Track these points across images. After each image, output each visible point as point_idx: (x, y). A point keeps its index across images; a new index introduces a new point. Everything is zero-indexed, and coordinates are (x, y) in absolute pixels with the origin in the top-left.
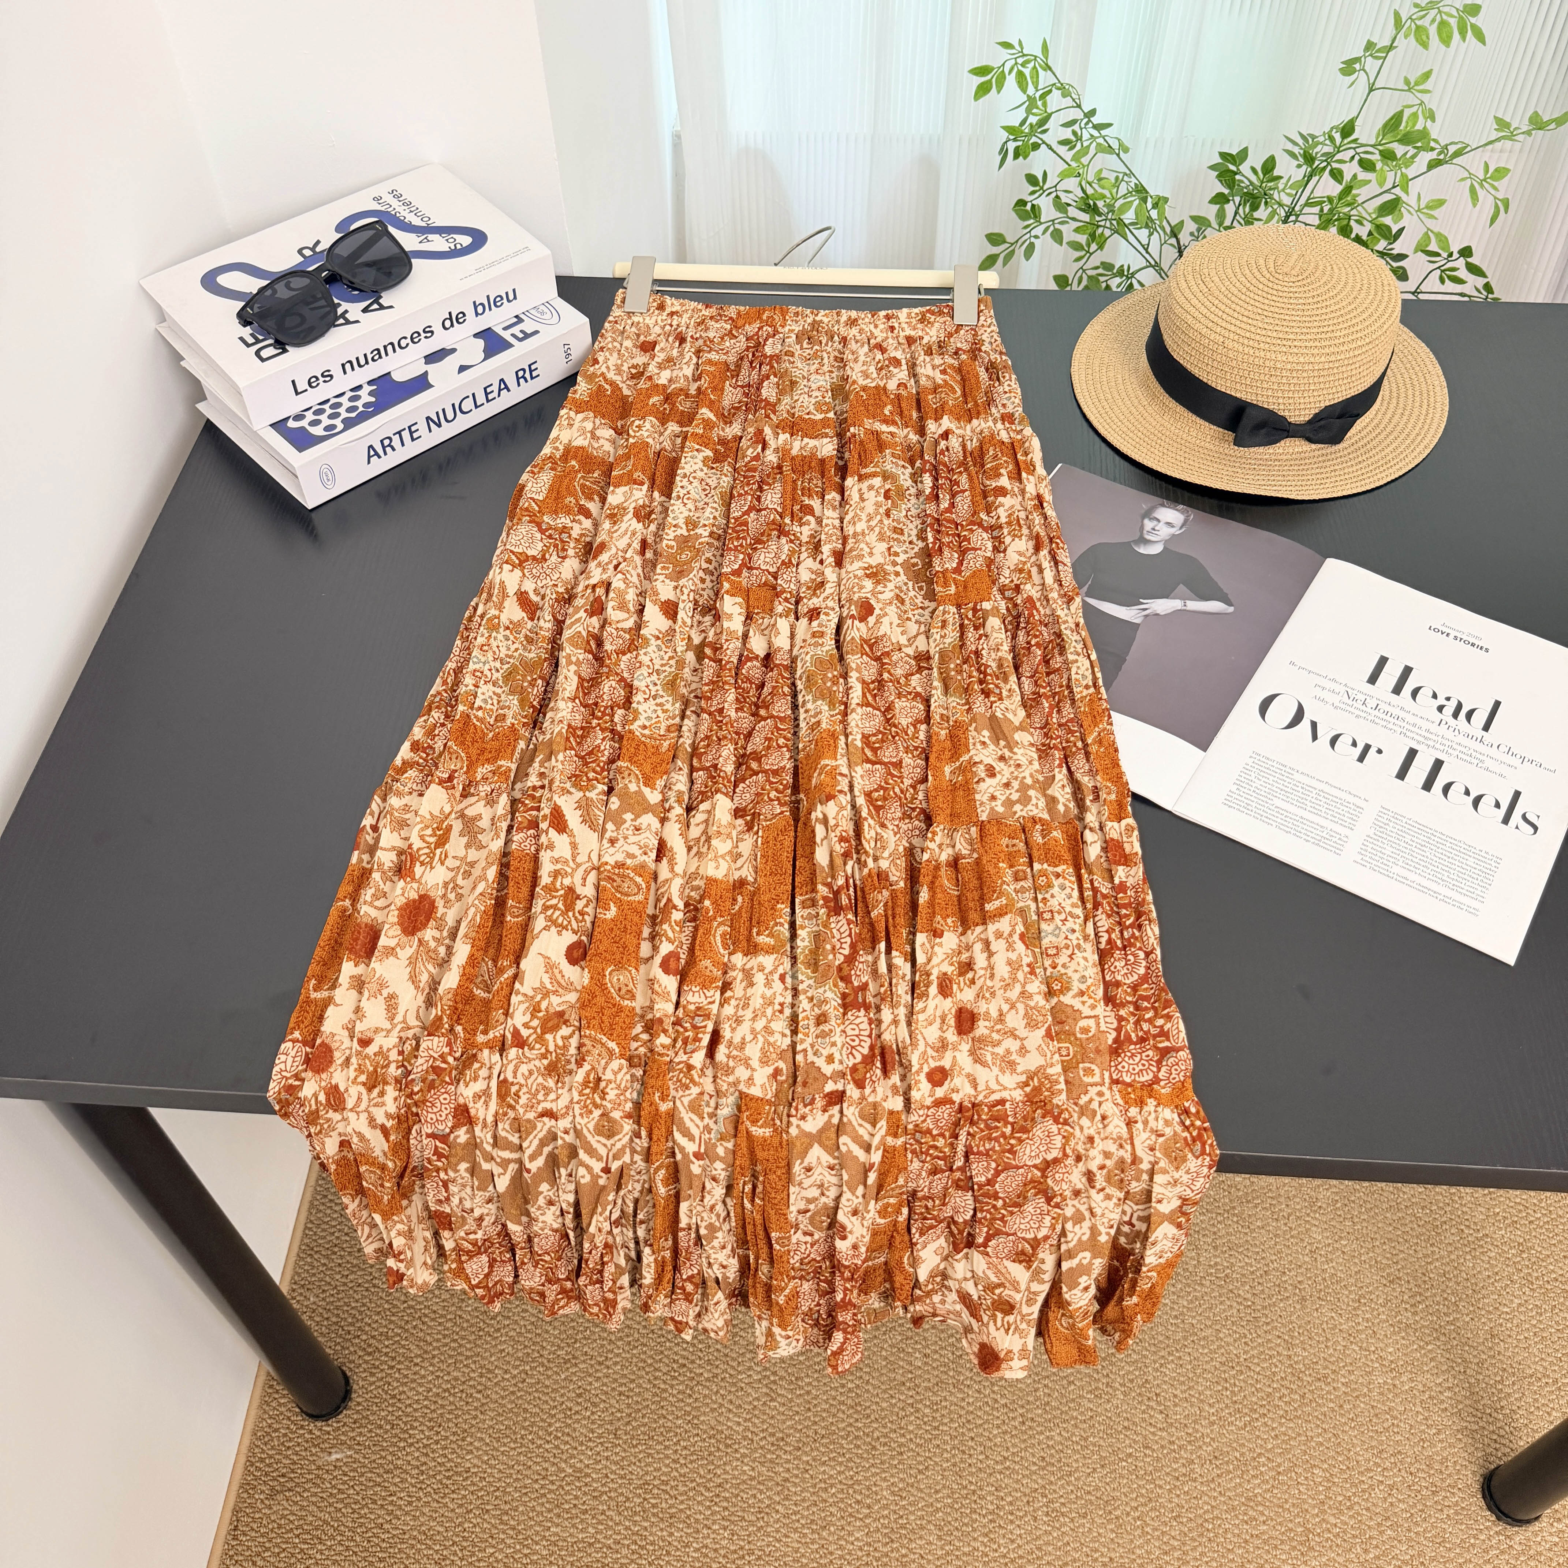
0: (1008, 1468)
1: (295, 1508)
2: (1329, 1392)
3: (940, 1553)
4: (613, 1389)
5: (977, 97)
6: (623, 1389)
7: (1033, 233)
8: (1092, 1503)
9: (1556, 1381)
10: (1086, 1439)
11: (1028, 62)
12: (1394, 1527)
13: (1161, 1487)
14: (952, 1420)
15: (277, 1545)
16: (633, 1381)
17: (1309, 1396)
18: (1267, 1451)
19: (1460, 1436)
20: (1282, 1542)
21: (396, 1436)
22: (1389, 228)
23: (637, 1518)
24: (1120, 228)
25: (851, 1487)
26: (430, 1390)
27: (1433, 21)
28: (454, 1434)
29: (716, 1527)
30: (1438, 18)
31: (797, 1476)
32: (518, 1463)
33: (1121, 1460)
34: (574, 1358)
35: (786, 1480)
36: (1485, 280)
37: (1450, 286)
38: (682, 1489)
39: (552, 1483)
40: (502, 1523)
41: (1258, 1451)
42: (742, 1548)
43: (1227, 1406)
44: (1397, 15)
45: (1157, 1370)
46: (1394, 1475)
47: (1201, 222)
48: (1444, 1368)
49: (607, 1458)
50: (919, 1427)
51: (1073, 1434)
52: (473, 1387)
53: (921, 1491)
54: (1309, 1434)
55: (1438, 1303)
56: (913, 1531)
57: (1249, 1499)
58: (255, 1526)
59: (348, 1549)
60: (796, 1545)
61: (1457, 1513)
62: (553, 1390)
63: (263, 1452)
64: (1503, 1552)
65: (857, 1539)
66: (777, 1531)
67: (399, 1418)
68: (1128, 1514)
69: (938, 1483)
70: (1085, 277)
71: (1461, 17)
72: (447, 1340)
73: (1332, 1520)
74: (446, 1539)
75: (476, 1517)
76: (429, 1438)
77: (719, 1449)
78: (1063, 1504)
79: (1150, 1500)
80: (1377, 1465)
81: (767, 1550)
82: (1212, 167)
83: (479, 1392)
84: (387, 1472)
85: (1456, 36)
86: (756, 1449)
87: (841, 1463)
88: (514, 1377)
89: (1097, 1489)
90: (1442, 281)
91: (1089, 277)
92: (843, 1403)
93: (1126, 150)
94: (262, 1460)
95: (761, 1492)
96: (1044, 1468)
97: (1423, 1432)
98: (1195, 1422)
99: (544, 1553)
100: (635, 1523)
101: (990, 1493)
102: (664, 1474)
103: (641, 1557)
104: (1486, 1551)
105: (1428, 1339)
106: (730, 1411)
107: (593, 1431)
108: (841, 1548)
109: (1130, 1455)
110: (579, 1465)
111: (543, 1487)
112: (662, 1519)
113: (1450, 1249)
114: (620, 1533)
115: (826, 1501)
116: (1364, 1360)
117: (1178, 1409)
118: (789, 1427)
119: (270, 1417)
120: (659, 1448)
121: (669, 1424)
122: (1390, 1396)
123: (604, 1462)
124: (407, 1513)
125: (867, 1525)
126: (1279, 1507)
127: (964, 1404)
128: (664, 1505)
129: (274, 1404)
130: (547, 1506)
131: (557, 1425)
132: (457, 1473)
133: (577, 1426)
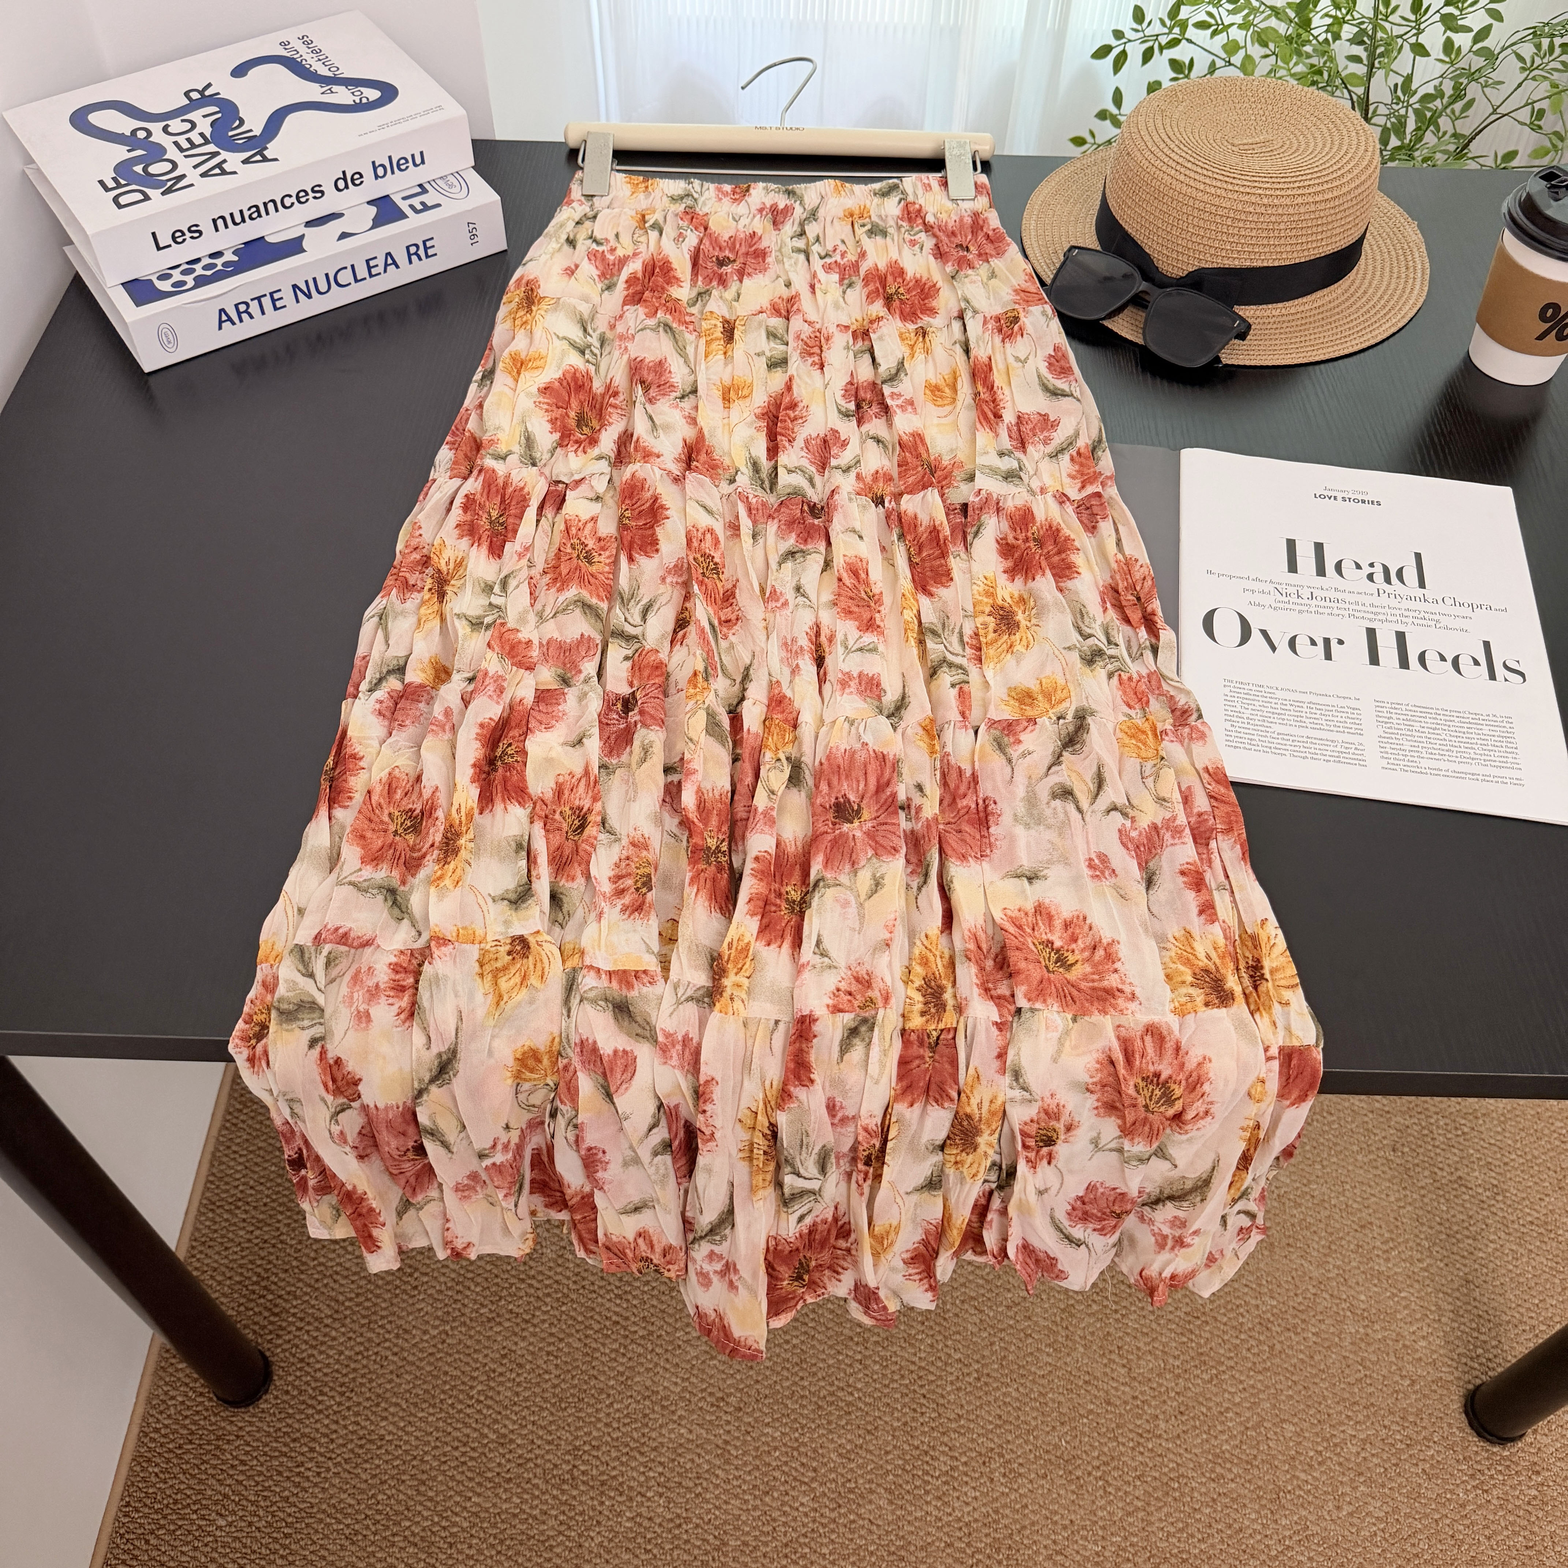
0: (963, 1427)
1: (192, 1482)
2: (1298, 1343)
3: (890, 1518)
4: (540, 1349)
6: (551, 1348)
8: (1051, 1463)
10: (1045, 1395)
12: (1368, 1482)
13: (1124, 1444)
14: (903, 1377)
15: (173, 1522)
16: (561, 1340)
17: (1278, 1347)
18: (1235, 1405)
19: (1434, 1387)
20: (1251, 1500)
21: (304, 1402)
23: (565, 1487)
25: (797, 1449)
26: (341, 1353)
28: (368, 1399)
29: (650, 1494)
31: (738, 1438)
32: (437, 1429)
33: (1082, 1416)
34: (498, 1315)
35: (726, 1442)
38: (614, 1454)
39: (473, 1449)
40: (419, 1493)
41: (1225, 1405)
42: (678, 1516)
43: (1192, 1359)
45: (1118, 1321)
46: (1367, 1428)
48: (1418, 1316)
49: (534, 1423)
50: (868, 1385)
51: (1031, 1390)
52: (388, 1348)
53: (871, 1452)
54: (1278, 1386)
55: (1411, 1249)
56: (862, 1496)
57: (1217, 1456)
58: (148, 1502)
59: (250, 1524)
60: (737, 1512)
62: (475, 1351)
63: (158, 1421)
64: (1480, 1507)
65: (802, 1504)
66: (717, 1497)
67: (307, 1383)
68: (1090, 1474)
69: (888, 1443)
73: (1303, 1476)
74: (357, 1512)
75: (390, 1488)
76: (339, 1404)
77: (654, 1411)
78: (1021, 1464)
79: (1113, 1458)
80: (1348, 1417)
81: (706, 1518)
83: (396, 1354)
84: (294, 1440)
86: (694, 1410)
87: (785, 1425)
88: (434, 1337)
89: (1057, 1447)
94: (157, 1430)
95: (699, 1455)
96: (1000, 1427)
97: (1397, 1382)
98: (1159, 1375)
99: (465, 1524)
100: (563, 1492)
101: (943, 1452)
102: (595, 1439)
103: (569, 1528)
104: (1463, 1506)
105: (1400, 1286)
106: (667, 1370)
107: (517, 1394)
108: (785, 1514)
109: (1091, 1411)
110: (503, 1431)
111: (464, 1454)
112: (592, 1487)
113: (1423, 1192)
114: (546, 1502)
115: (769, 1465)
116: (1335, 1309)
117: (1142, 1362)
118: (729, 1386)
119: (166, 1384)
120: (590, 1411)
121: (601, 1385)
122: (1363, 1345)
123: (530, 1427)
124: (316, 1485)
125: (813, 1490)
126: (1247, 1462)
127: (916, 1359)
128: (594, 1472)
129: (170, 1370)
130: (470, 1474)
131: (480, 1388)
132: (371, 1441)
133: (501, 1389)
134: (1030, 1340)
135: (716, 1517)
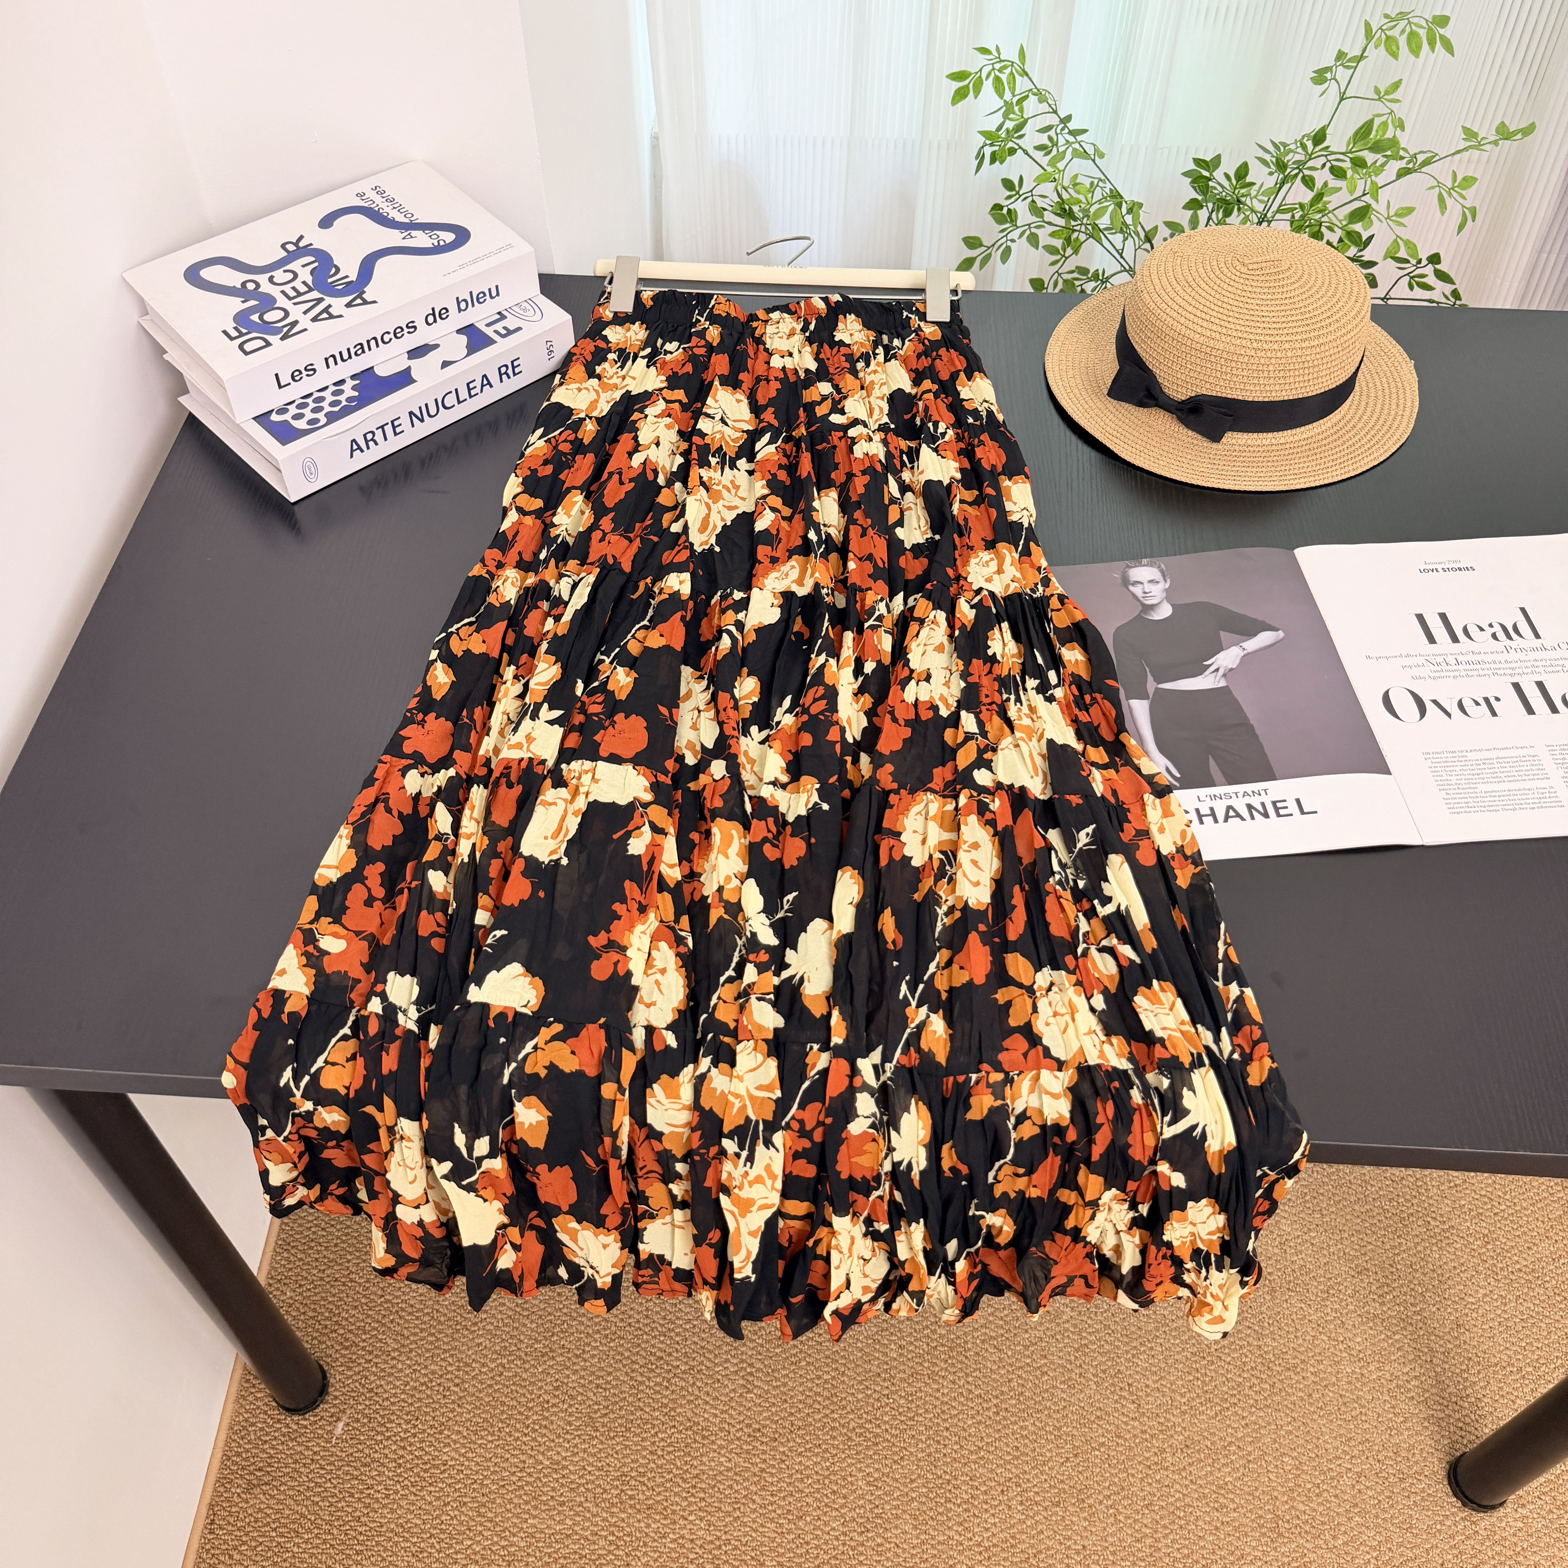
0: (982, 1458)
1: (272, 1502)
2: (1298, 1382)
3: (915, 1542)
4: (590, 1382)
5: (954, 102)
6: (601, 1381)
7: (1009, 237)
8: (1065, 1492)
9: (1520, 1370)
10: (1059, 1429)
11: (1005, 67)
12: (1362, 1513)
13: (1133, 1476)
14: (927, 1411)
15: (254, 1539)
16: (610, 1374)
17: (1278, 1385)
18: (1237, 1439)
19: (1426, 1424)
20: (1253, 1530)
21: (373, 1429)
22: (1359, 235)
23: (615, 1510)
24: (1095, 233)
25: (827, 1477)
26: (407, 1384)
27: (1403, 31)
28: (431, 1427)
29: (691, 1518)
30: (1408, 29)
31: (773, 1466)
32: (496, 1455)
33: (1094, 1449)
34: (552, 1351)
35: (763, 1470)
36: (1454, 287)
37: (1418, 293)
38: (659, 1480)
39: (530, 1475)
40: (480, 1515)
41: (1228, 1439)
42: (719, 1538)
43: (1198, 1396)
44: (1367, 25)
45: (1129, 1360)
46: (1362, 1463)
47: (1175, 228)
48: (1411, 1357)
49: (585, 1451)
50: (894, 1418)
51: (1047, 1424)
52: (451, 1380)
53: (897, 1480)
54: (1279, 1422)
55: (1405, 1294)
56: (888, 1521)
57: (1219, 1487)
58: (231, 1520)
59: (325, 1542)
60: (773, 1535)
61: (1423, 1499)
62: (531, 1383)
63: (240, 1446)
64: (1468, 1538)
65: (833, 1529)
66: (754, 1521)
67: (376, 1412)
68: (1101, 1503)
69: (913, 1473)
70: (1060, 281)
71: (1430, 29)
72: (424, 1334)
73: (1301, 1507)
74: (423, 1531)
75: (453, 1509)
76: (406, 1431)
77: (696, 1441)
78: (1037, 1493)
79: (1123, 1489)
80: (1344, 1451)
81: (744, 1540)
82: (1186, 174)
83: (457, 1385)
84: (365, 1465)
85: (1425, 46)
86: (732, 1441)
87: (817, 1454)
88: (492, 1369)
89: (1070, 1478)
90: (1411, 288)
91: (1065, 281)
92: (819, 1394)
93: (1102, 156)
94: (238, 1454)
95: (737, 1482)
96: (1017, 1458)
97: (1391, 1419)
98: (1167, 1411)
99: (522, 1544)
100: (612, 1514)
101: (965, 1482)
102: (641, 1466)
103: (618, 1547)
104: (1452, 1537)
105: (1395, 1329)
106: (707, 1403)
107: (569, 1423)
108: (817, 1537)
109: (1103, 1444)
110: (555, 1457)
111: (520, 1479)
112: (639, 1511)
113: (1416, 1240)
114: (597, 1525)
115: (802, 1492)
116: (1332, 1350)
117: (1150, 1398)
118: (765, 1419)
119: (247, 1412)
120: (635, 1439)
121: (646, 1416)
122: (1358, 1385)
123: (581, 1454)
124: (384, 1506)
125: (842, 1516)
126: (1249, 1494)
127: (938, 1395)
128: (641, 1497)
129: (250, 1398)
130: (525, 1498)
131: (535, 1418)
132: (435, 1467)
133: (553, 1418)
134: (1046, 1378)
135: (754, 1539)
